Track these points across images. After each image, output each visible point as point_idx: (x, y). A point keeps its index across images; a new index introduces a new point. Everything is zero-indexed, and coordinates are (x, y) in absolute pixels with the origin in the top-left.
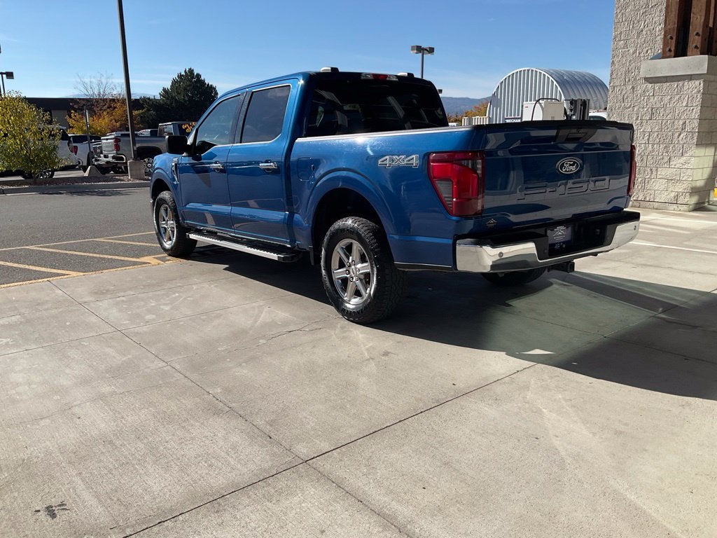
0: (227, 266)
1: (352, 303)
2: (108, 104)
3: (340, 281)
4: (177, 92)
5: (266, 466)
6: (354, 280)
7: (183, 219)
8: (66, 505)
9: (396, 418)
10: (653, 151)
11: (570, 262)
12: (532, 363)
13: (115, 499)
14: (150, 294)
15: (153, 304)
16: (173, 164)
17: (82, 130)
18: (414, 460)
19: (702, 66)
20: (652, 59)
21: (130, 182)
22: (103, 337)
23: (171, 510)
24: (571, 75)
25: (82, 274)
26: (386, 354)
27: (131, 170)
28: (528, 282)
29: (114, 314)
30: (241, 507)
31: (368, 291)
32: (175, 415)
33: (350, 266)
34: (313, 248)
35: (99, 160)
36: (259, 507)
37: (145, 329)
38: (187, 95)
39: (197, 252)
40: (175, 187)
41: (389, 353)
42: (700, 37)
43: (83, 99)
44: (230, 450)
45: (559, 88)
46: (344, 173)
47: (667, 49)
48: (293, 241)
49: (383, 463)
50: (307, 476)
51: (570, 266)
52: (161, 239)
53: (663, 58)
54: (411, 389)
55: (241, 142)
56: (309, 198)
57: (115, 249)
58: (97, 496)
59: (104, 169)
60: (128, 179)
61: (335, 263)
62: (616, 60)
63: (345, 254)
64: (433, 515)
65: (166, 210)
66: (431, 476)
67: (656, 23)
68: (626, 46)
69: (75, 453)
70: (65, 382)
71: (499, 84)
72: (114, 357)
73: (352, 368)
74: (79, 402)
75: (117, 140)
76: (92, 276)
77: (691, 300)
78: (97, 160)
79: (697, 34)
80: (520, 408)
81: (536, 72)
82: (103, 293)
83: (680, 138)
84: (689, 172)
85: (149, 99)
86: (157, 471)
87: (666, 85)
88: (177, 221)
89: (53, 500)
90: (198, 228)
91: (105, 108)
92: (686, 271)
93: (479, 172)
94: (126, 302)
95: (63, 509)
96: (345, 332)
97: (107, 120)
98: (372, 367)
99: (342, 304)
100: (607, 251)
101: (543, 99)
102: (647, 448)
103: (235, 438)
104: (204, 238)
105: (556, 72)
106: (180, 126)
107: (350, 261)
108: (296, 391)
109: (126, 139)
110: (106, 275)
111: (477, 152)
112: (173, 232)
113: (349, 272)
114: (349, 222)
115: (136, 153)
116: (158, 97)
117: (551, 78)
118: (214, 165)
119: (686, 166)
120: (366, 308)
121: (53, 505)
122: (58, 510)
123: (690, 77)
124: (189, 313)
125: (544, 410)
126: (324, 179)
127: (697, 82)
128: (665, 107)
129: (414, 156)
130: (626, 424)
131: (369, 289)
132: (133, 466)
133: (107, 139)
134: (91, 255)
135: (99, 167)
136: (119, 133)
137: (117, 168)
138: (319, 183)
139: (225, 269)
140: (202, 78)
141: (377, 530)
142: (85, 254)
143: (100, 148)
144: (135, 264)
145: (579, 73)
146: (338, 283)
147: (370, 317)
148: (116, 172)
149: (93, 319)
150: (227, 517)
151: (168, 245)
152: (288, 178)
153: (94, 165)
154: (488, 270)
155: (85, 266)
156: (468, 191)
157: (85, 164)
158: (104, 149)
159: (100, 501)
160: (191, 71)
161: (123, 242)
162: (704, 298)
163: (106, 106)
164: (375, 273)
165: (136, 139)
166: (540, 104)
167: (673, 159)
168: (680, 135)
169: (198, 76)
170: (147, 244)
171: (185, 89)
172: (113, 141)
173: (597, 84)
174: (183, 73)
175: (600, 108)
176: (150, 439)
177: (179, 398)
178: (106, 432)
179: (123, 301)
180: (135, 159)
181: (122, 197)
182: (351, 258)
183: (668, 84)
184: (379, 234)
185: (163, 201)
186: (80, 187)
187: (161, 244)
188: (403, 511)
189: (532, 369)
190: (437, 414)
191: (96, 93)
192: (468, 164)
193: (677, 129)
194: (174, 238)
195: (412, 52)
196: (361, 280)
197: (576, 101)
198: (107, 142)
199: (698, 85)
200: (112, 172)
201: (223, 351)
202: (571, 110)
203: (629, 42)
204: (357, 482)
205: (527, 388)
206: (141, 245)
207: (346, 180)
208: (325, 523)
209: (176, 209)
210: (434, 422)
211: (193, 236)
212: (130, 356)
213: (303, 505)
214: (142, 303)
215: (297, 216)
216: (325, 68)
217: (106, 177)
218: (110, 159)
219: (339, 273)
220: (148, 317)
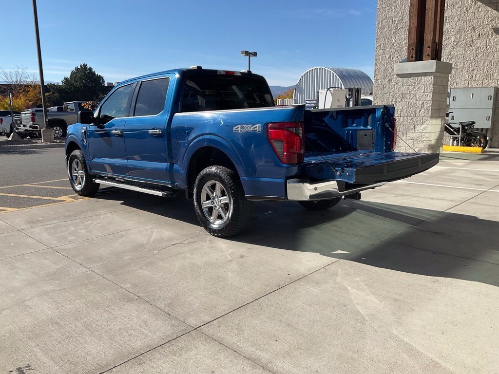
0: (123, 202)
1: (216, 224)
2: (24, 88)
3: (207, 209)
4: (75, 81)
5: (169, 333)
6: (217, 208)
7: (91, 169)
8: (31, 366)
9: (253, 298)
10: (404, 121)
11: (358, 193)
12: (338, 259)
13: (66, 360)
14: (69, 222)
15: (72, 229)
16: (83, 131)
17: (4, 107)
18: (268, 323)
19: (432, 67)
20: (400, 62)
21: (43, 144)
22: (40, 253)
23: (107, 365)
24: (348, 72)
25: (17, 209)
26: (242, 257)
27: (44, 136)
28: (330, 207)
29: (45, 236)
30: (155, 360)
31: (227, 215)
32: (100, 303)
33: (214, 199)
34: (188, 187)
35: (19, 129)
36: (168, 359)
37: (70, 246)
38: (82, 82)
39: (99, 193)
40: (85, 146)
41: (244, 256)
42: (431, 49)
43: (5, 85)
44: (142, 324)
45: (340, 80)
46: (208, 137)
47: (411, 56)
48: (173, 183)
49: (248, 326)
50: (198, 338)
51: (358, 196)
52: (73, 183)
53: (408, 61)
54: (261, 279)
55: (134, 116)
56: (185, 154)
57: (39, 192)
58: (53, 359)
59: (23, 135)
60: (41, 142)
61: (203, 197)
62: (378, 62)
63: (210, 190)
64: (284, 357)
65: (77, 164)
66: (280, 333)
67: (403, 39)
68: (384, 53)
69: (32, 331)
70: (16, 284)
71: (300, 77)
72: (50, 266)
73: (220, 267)
74: (29, 298)
75: (33, 114)
76: (25, 211)
77: (433, 217)
78: (17, 129)
79: (429, 47)
80: (332, 288)
81: (325, 69)
82: (35, 223)
83: (421, 113)
84: (427, 135)
85: (54, 85)
86: (93, 340)
87: (410, 79)
88: (86, 171)
89: (21, 363)
90: (102, 175)
91: (21, 91)
92: (428, 198)
93: (301, 135)
94: (53, 228)
95: (29, 369)
96: (212, 244)
97: (23, 100)
98: (234, 265)
99: (209, 225)
100: (380, 186)
101: (333, 88)
102: (414, 308)
103: (145, 316)
104: (106, 182)
105: (338, 69)
106: (80, 104)
107: (214, 195)
108: (183, 284)
109: (41, 113)
110: (35, 210)
111: (298, 122)
112: (82, 178)
113: (214, 203)
114: (213, 169)
115: (47, 123)
116: (61, 84)
117: (335, 74)
118: (114, 131)
119: (424, 131)
120: (226, 227)
121: (22, 367)
122: (26, 370)
123: (426, 74)
124: (100, 234)
125: (349, 288)
126: (195, 141)
127: (430, 77)
128: (410, 93)
129: (258, 125)
130: (400, 295)
131: (227, 214)
132: (75, 338)
133: (26, 114)
134: (22, 196)
135: (20, 134)
136: (34, 109)
137: (33, 134)
138: (191, 144)
139: (122, 204)
140: (93, 71)
141: (248, 369)
142: (17, 195)
143: (20, 120)
144: (55, 201)
145: (354, 71)
146: (205, 210)
147: (229, 233)
148: (32, 137)
149: (31, 241)
150: (146, 367)
151: (78, 188)
152: (169, 140)
153: (15, 132)
154: (307, 199)
155: (18, 204)
156: (294, 148)
157: (8, 131)
158: (23, 121)
159: (55, 362)
160: (85, 66)
161: (44, 187)
162: (440, 215)
163: (22, 90)
164: (232, 203)
165: (48, 113)
166: (330, 91)
167: (416, 126)
168: (420, 111)
169: (90, 69)
170: (62, 188)
171: (81, 78)
172: (30, 115)
173: (365, 78)
174: (79, 67)
175: (367, 94)
176: (85, 320)
177: (101, 292)
178: (52, 317)
179: (51, 228)
180: (47, 127)
181: (37, 155)
182: (215, 193)
183: (412, 78)
184: (235, 177)
185: (75, 157)
186: (6, 148)
187: (73, 187)
188: (264, 356)
189: (337, 263)
190: (280, 294)
191: (14, 80)
192: (293, 130)
193: (418, 107)
194: (84, 183)
195: (242, 55)
196: (222, 208)
197: (352, 89)
198: (26, 115)
199: (430, 80)
200: (28, 137)
201: (128, 259)
202: (349, 95)
203: (386, 51)
204: (232, 339)
205: (337, 275)
206: (58, 189)
207: (210, 140)
208: (214, 367)
209: (85, 162)
210: (278, 299)
211: (97, 181)
212: (61, 265)
213: (198, 356)
214: (65, 229)
215: (176, 166)
216: (192, 66)
217: (25, 141)
218: (28, 128)
219: (206, 204)
220: (70, 238)
